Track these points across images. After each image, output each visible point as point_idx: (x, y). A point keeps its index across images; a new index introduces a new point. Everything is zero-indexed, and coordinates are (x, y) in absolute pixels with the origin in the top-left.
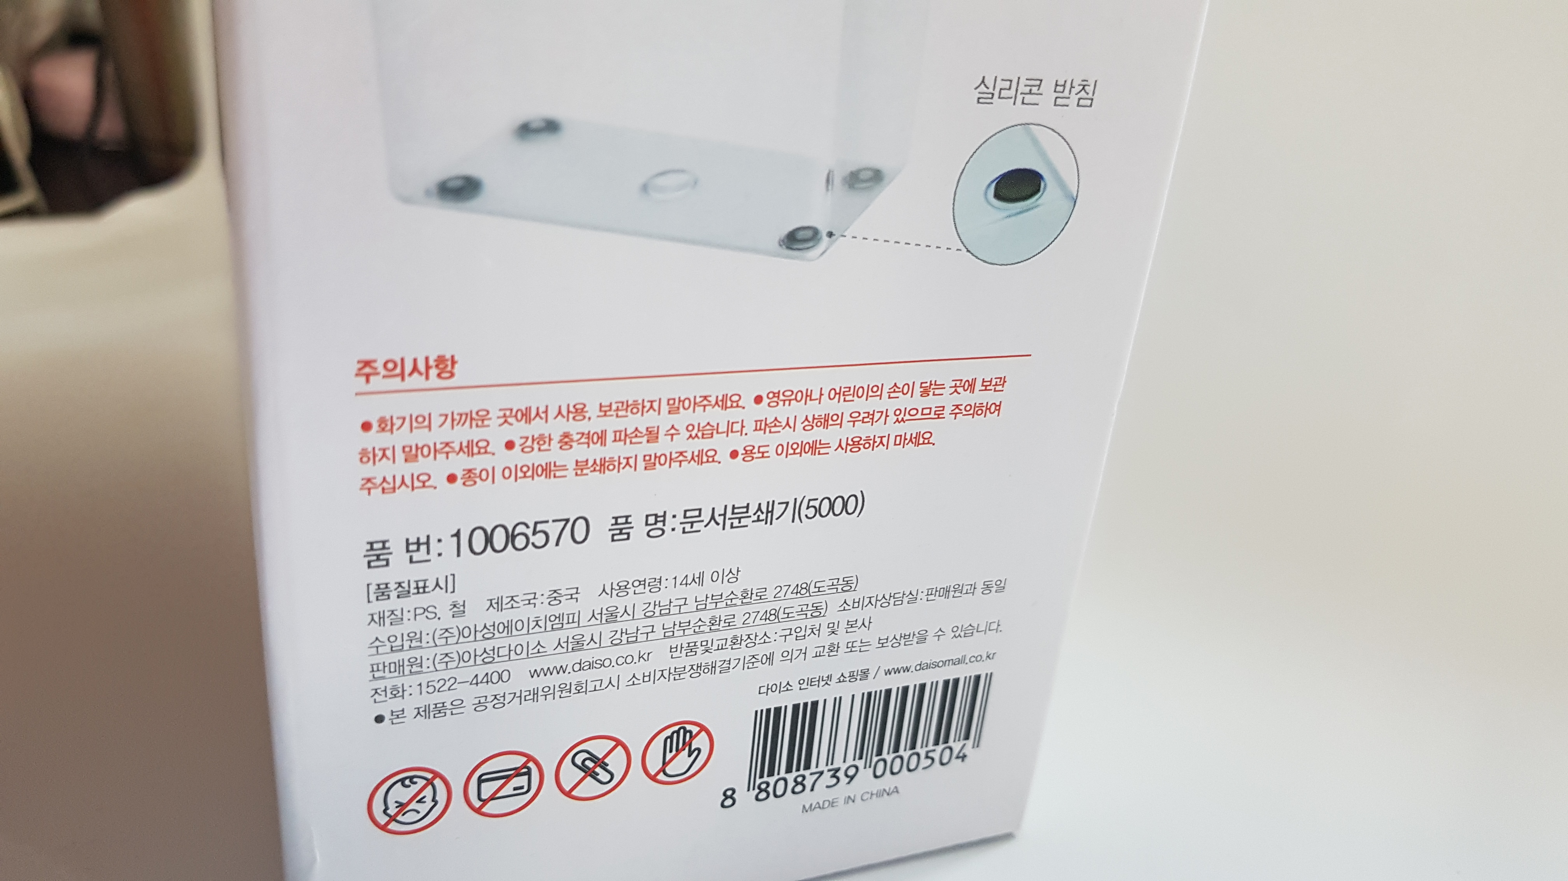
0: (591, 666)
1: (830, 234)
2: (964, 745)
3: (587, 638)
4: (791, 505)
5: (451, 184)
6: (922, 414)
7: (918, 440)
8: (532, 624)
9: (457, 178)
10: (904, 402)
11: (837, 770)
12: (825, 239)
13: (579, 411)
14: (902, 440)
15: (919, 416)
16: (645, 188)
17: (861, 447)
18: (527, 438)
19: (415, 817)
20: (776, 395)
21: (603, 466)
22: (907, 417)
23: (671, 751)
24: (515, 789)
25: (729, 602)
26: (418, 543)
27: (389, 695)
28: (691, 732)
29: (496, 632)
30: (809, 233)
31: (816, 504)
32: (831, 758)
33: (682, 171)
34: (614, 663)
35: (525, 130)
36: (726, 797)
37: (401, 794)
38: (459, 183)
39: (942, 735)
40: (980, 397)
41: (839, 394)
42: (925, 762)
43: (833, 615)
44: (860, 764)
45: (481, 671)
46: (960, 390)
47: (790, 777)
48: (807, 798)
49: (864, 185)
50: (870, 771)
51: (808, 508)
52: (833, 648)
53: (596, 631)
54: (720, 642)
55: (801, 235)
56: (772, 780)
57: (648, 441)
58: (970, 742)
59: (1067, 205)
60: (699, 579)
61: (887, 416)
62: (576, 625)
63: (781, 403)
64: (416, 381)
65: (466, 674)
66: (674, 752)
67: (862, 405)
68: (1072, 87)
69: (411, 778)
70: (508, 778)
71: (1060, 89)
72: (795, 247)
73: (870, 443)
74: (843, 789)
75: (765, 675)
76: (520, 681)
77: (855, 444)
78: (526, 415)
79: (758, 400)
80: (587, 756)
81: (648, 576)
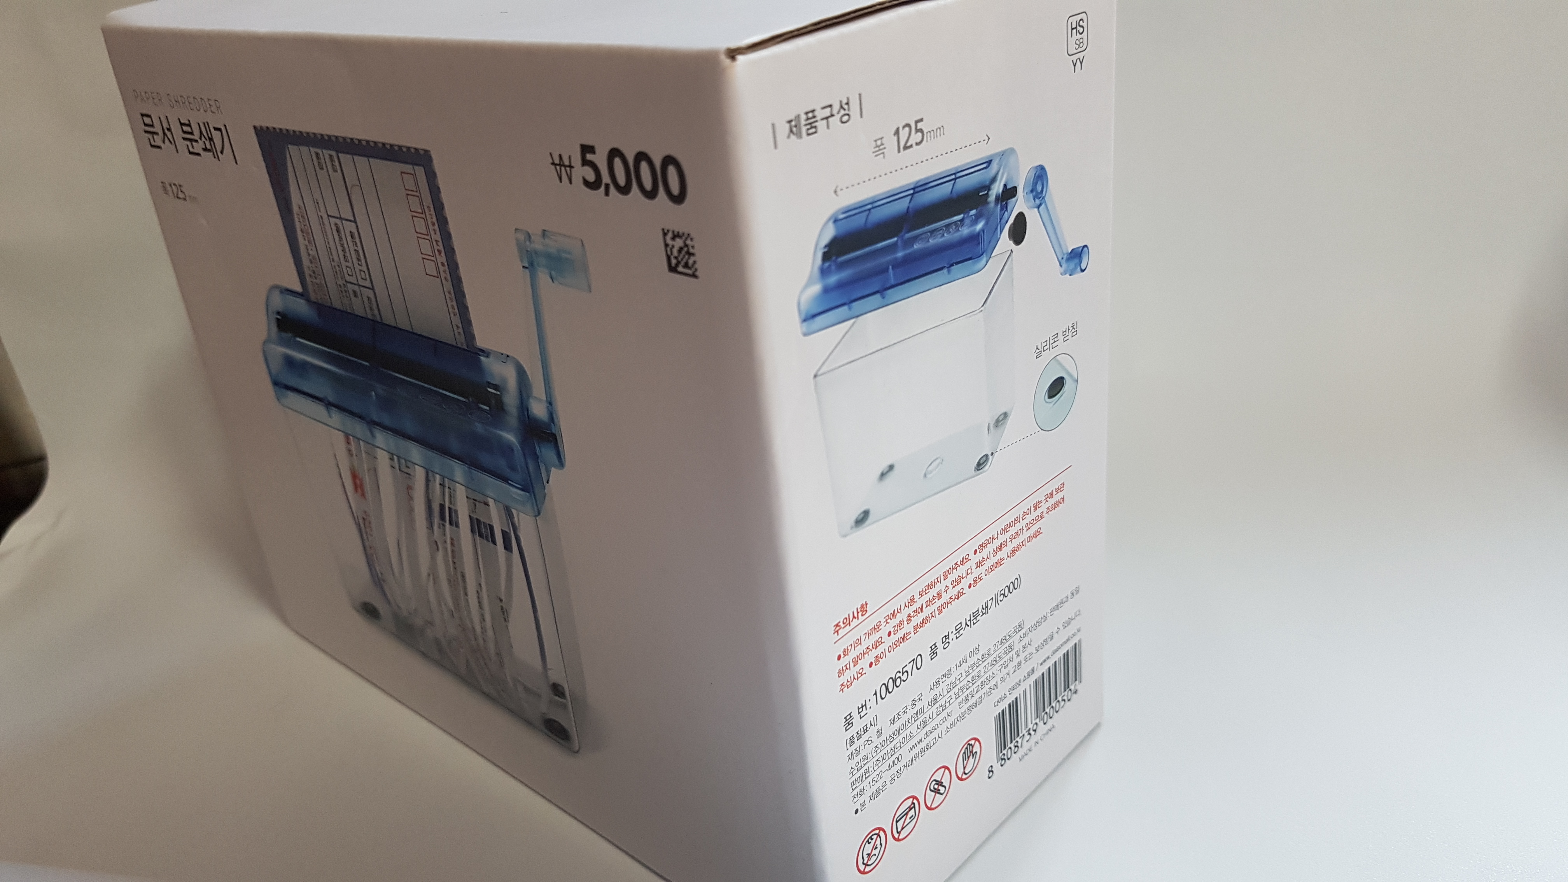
0: (931, 732)
1: (992, 454)
2: (1075, 685)
3: (928, 718)
4: (994, 599)
5: (860, 518)
6: (1036, 520)
7: (1037, 534)
8: (907, 723)
9: (860, 515)
10: (1029, 518)
11: (1029, 730)
12: (991, 457)
13: (912, 601)
14: (1030, 538)
15: (1035, 522)
16: (925, 475)
17: (1016, 551)
18: (895, 626)
19: (874, 858)
20: (981, 545)
21: (924, 623)
22: (1031, 525)
23: (966, 760)
24: (910, 818)
25: (977, 665)
26: (862, 707)
27: (859, 796)
28: (971, 744)
29: (894, 736)
30: (984, 459)
31: (1003, 592)
32: (1026, 726)
33: (937, 459)
34: (939, 725)
35: (883, 475)
36: (990, 771)
37: (868, 848)
38: (862, 515)
39: (1067, 686)
40: (1057, 498)
41: (1004, 530)
42: (1062, 703)
43: (1018, 647)
44: (1037, 721)
45: (890, 762)
46: (1048, 499)
47: (1012, 746)
48: (1021, 752)
49: (1002, 422)
50: (1042, 722)
51: (1000, 595)
52: (1019, 664)
53: (930, 712)
54: (976, 689)
55: (982, 461)
56: (1005, 752)
57: (938, 600)
58: (1077, 682)
59: (1074, 385)
60: (965, 661)
61: (1023, 530)
62: (923, 713)
63: (984, 548)
64: (855, 622)
65: (885, 767)
66: (967, 759)
67: (1013, 531)
68: (1069, 329)
69: (871, 837)
70: (907, 814)
71: (1064, 333)
72: (980, 468)
73: (1019, 547)
74: (1034, 738)
75: (996, 694)
76: (907, 757)
77: (1013, 552)
78: (894, 615)
79: (975, 552)
80: (934, 782)
81: (945, 671)
